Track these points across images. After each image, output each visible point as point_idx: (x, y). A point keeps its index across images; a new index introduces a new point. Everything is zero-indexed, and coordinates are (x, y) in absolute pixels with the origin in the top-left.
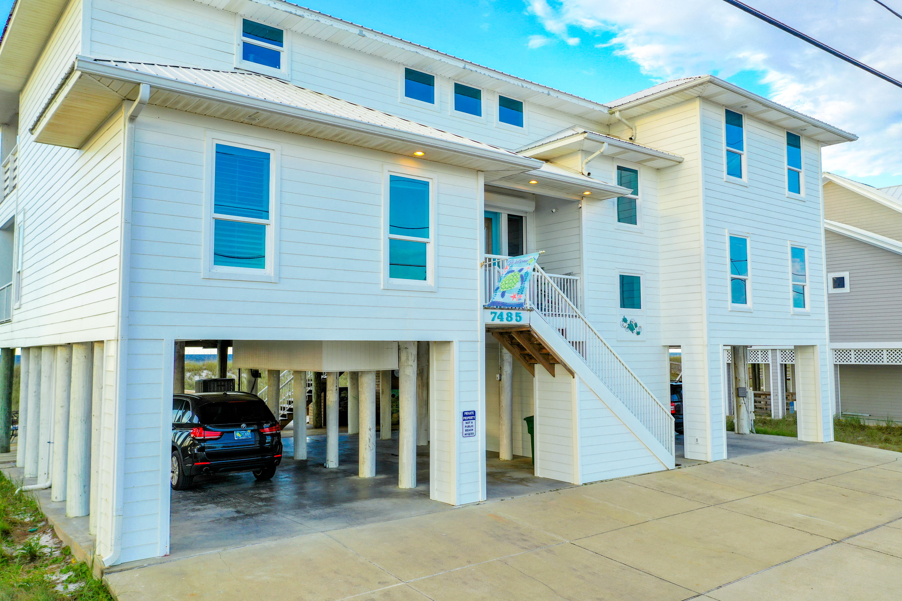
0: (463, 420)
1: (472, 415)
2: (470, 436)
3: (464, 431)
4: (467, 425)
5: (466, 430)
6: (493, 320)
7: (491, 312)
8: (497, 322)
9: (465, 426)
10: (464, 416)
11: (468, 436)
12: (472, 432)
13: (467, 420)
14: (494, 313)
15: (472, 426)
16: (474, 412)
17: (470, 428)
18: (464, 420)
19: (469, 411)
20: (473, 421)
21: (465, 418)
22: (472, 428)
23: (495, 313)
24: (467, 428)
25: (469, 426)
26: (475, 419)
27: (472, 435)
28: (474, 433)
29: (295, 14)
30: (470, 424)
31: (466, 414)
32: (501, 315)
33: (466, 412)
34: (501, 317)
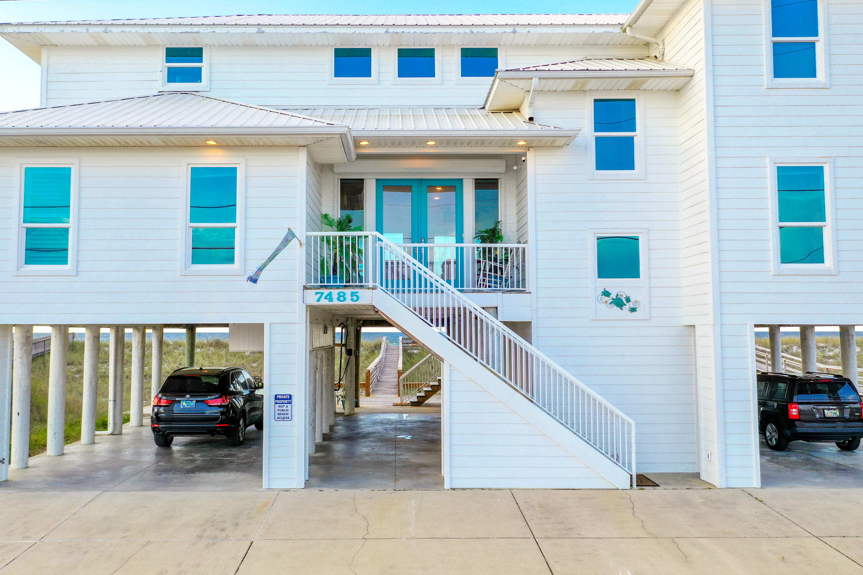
0: (275, 404)
1: (287, 399)
2: (284, 420)
3: (277, 414)
4: (280, 408)
5: (279, 414)
6: (318, 300)
7: (316, 292)
8: (324, 302)
9: (278, 410)
10: (276, 398)
11: (281, 419)
12: (287, 416)
13: (281, 403)
14: (319, 293)
15: (287, 410)
16: (290, 396)
17: (284, 412)
18: (277, 403)
19: (283, 395)
20: (289, 405)
21: (278, 401)
22: (287, 412)
23: (322, 294)
24: (279, 412)
25: (283, 410)
26: (291, 403)
27: (287, 419)
28: (290, 418)
29: (191, 33)
30: (285, 408)
31: (280, 397)
32: (330, 294)
33: (279, 395)
34: (329, 297)
